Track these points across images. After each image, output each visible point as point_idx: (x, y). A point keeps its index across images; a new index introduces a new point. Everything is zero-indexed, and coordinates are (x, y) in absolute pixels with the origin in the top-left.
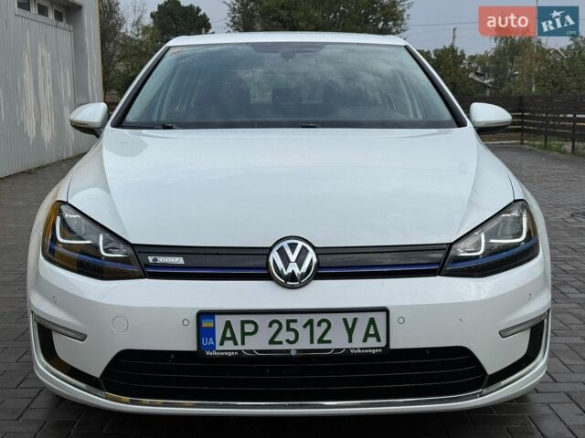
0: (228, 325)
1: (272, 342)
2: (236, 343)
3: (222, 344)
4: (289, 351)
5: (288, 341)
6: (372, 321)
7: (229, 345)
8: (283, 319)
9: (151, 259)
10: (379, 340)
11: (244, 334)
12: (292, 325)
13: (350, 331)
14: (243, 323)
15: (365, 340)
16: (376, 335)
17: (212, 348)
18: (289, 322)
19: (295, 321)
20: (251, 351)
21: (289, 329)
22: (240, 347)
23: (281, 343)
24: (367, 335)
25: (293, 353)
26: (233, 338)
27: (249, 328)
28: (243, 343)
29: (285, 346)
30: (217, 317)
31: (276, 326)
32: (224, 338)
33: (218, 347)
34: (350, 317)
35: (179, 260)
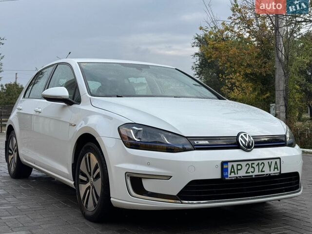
0: (233, 166)
1: (247, 173)
2: (235, 174)
3: (230, 174)
4: (252, 176)
5: (252, 172)
6: (276, 163)
7: (233, 175)
8: (250, 163)
9: (195, 142)
10: (278, 170)
11: (238, 170)
12: (253, 165)
13: (270, 167)
14: (238, 165)
15: (274, 170)
16: (277, 168)
17: (227, 176)
18: (252, 164)
19: (254, 164)
20: (240, 177)
21: (252, 167)
22: (236, 175)
23: (249, 173)
24: (275, 168)
25: (254, 177)
26: (234, 172)
27: (239, 167)
28: (237, 174)
29: (251, 174)
30: (229, 163)
31: (248, 166)
32: (231, 172)
33: (229, 176)
34: (270, 161)
35: (207, 142)
